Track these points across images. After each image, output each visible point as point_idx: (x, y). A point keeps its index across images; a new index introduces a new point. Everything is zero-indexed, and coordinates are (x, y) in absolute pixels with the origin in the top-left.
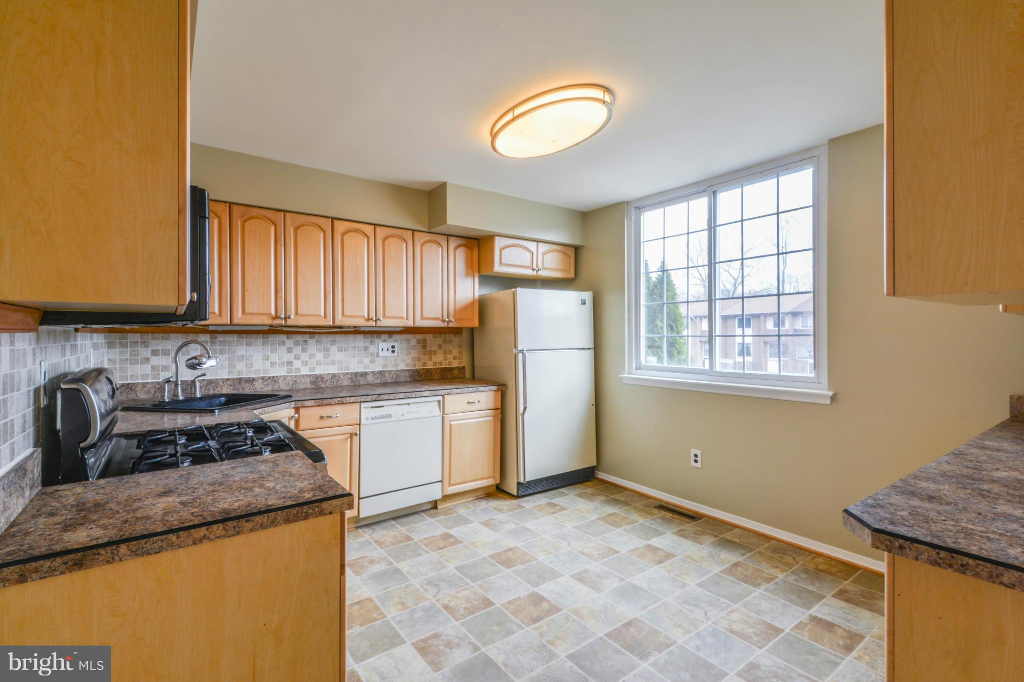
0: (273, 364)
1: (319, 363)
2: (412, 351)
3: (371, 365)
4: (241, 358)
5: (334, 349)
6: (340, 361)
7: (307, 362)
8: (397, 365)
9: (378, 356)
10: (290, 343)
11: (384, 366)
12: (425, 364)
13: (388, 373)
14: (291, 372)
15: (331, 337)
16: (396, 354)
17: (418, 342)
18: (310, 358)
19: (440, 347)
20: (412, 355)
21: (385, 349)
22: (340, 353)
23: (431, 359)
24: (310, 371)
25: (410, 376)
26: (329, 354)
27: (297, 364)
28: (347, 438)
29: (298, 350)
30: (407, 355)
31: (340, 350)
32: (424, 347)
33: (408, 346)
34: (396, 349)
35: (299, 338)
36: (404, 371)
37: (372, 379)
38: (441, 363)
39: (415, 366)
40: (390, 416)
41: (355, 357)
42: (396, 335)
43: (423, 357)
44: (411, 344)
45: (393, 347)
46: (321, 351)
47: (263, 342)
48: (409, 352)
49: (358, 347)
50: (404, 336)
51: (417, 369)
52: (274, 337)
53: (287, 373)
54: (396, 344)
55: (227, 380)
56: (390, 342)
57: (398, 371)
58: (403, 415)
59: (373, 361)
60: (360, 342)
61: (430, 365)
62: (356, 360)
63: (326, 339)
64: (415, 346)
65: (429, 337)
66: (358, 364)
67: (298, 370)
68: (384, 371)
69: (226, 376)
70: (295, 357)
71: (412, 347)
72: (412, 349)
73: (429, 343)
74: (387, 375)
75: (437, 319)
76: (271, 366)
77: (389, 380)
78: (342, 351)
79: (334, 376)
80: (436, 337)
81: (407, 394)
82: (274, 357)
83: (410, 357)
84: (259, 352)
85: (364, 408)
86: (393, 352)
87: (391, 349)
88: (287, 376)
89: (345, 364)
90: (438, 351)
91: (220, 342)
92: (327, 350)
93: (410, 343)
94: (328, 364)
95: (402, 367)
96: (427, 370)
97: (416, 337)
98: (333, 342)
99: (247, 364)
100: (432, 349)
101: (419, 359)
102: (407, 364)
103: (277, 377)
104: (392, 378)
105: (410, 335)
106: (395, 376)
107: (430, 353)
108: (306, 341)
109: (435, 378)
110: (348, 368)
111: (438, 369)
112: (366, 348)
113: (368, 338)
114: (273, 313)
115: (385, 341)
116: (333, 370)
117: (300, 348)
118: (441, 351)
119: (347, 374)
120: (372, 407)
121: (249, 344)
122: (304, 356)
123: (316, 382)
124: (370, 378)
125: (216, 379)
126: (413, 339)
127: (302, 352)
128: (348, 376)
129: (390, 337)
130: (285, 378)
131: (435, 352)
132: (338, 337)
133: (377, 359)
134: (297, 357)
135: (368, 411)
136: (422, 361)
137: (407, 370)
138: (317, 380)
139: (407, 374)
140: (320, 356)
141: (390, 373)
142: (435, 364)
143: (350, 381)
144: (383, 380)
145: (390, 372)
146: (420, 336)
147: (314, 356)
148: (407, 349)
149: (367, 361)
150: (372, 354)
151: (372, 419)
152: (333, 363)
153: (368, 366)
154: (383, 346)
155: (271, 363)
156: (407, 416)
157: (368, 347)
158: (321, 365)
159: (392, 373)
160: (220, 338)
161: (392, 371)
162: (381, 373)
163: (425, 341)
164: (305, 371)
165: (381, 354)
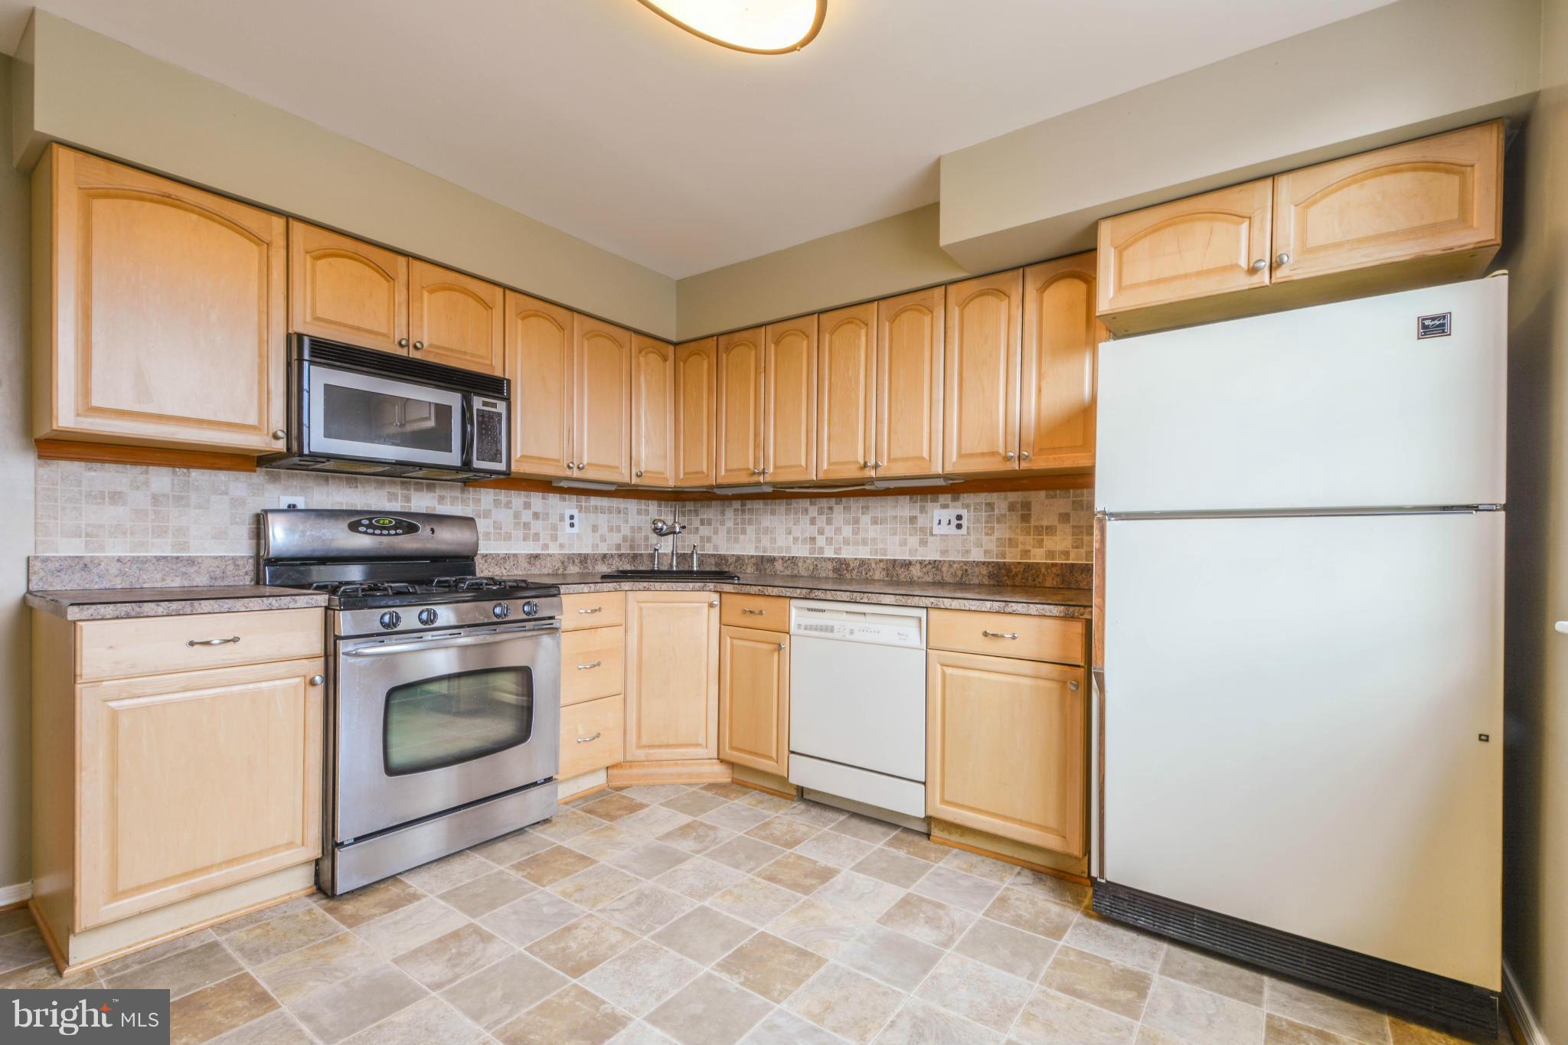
0: (796, 539)
1: (846, 542)
2: (996, 526)
3: (921, 550)
4: (766, 530)
5: (865, 519)
6: (874, 540)
7: (832, 538)
8: (968, 552)
9: (932, 534)
10: (813, 511)
11: (944, 552)
12: (1026, 553)
13: (947, 565)
14: (814, 553)
15: (862, 501)
16: (964, 531)
17: (1012, 507)
18: (835, 534)
19: (1065, 518)
20: (997, 534)
21: (944, 522)
22: (875, 526)
23: (1040, 543)
24: (835, 553)
25: (990, 576)
26: (859, 528)
27: (821, 541)
28: (774, 650)
29: (822, 520)
30: (987, 534)
31: (875, 522)
32: (1026, 518)
33: (990, 516)
34: (964, 522)
35: (824, 503)
36: (978, 564)
37: (920, 574)
38: (1067, 554)
39: (1004, 556)
40: (832, 630)
41: (895, 534)
42: (965, 495)
43: (1021, 538)
44: (996, 511)
45: (959, 518)
46: (849, 524)
47: (787, 509)
48: (993, 528)
49: (901, 517)
50: (983, 498)
51: (1004, 563)
52: (797, 503)
53: (810, 554)
54: (964, 513)
55: (752, 557)
56: (955, 507)
57: (966, 563)
58: (852, 632)
59: (923, 543)
60: (904, 508)
61: (1038, 556)
62: (897, 539)
63: (856, 504)
64: (1004, 516)
65: (1038, 497)
66: (900, 545)
67: (821, 550)
68: (940, 561)
69: (753, 553)
70: (819, 531)
71: (998, 519)
72: (999, 521)
73: (1035, 508)
74: (944, 569)
75: (993, 454)
76: (794, 543)
77: (948, 579)
78: (877, 524)
79: (863, 562)
80: (1055, 497)
81: (855, 594)
82: (797, 532)
83: (994, 538)
84: (782, 522)
85: (799, 608)
86: (959, 526)
87: (955, 522)
88: (807, 558)
89: (880, 546)
90: (1059, 527)
91: (749, 509)
92: (856, 521)
93: (993, 509)
94: (856, 543)
95: (976, 555)
96: (1029, 567)
97: (1006, 498)
98: (865, 509)
99: (771, 539)
100: (1045, 523)
101: (1012, 543)
102: (986, 552)
103: (797, 557)
104: (955, 575)
105: (995, 495)
106: (960, 573)
107: (1039, 530)
108: (831, 508)
109: (1048, 584)
110: (884, 553)
111: (1054, 565)
112: (913, 520)
113: (916, 502)
114: (751, 466)
115: (945, 506)
116: (864, 553)
117: (824, 518)
118: (1068, 528)
119: (881, 561)
120: (809, 610)
121: (773, 513)
122: (829, 531)
123: (839, 570)
124: (916, 571)
125: (743, 555)
126: (1001, 501)
127: (827, 524)
128: (881, 565)
129: (955, 499)
130: (805, 559)
131: (1050, 530)
132: (872, 502)
133: (930, 539)
134: (821, 532)
135: (798, 614)
136: (1021, 547)
137: (984, 563)
138: (841, 568)
139: (984, 571)
140: (847, 531)
141: (951, 566)
142: (1051, 554)
143: (884, 573)
144: (938, 578)
145: (951, 564)
146: (1014, 496)
147: (841, 532)
148: (987, 522)
149: (913, 541)
150: (922, 530)
151: (806, 628)
152: (864, 542)
153: (916, 550)
154: (940, 515)
155: (794, 538)
156: (858, 636)
157: (916, 517)
158: (849, 544)
159: (955, 566)
160: (749, 504)
161: (954, 562)
162: (935, 565)
163: (1027, 506)
164: (829, 553)
165: (936, 530)
